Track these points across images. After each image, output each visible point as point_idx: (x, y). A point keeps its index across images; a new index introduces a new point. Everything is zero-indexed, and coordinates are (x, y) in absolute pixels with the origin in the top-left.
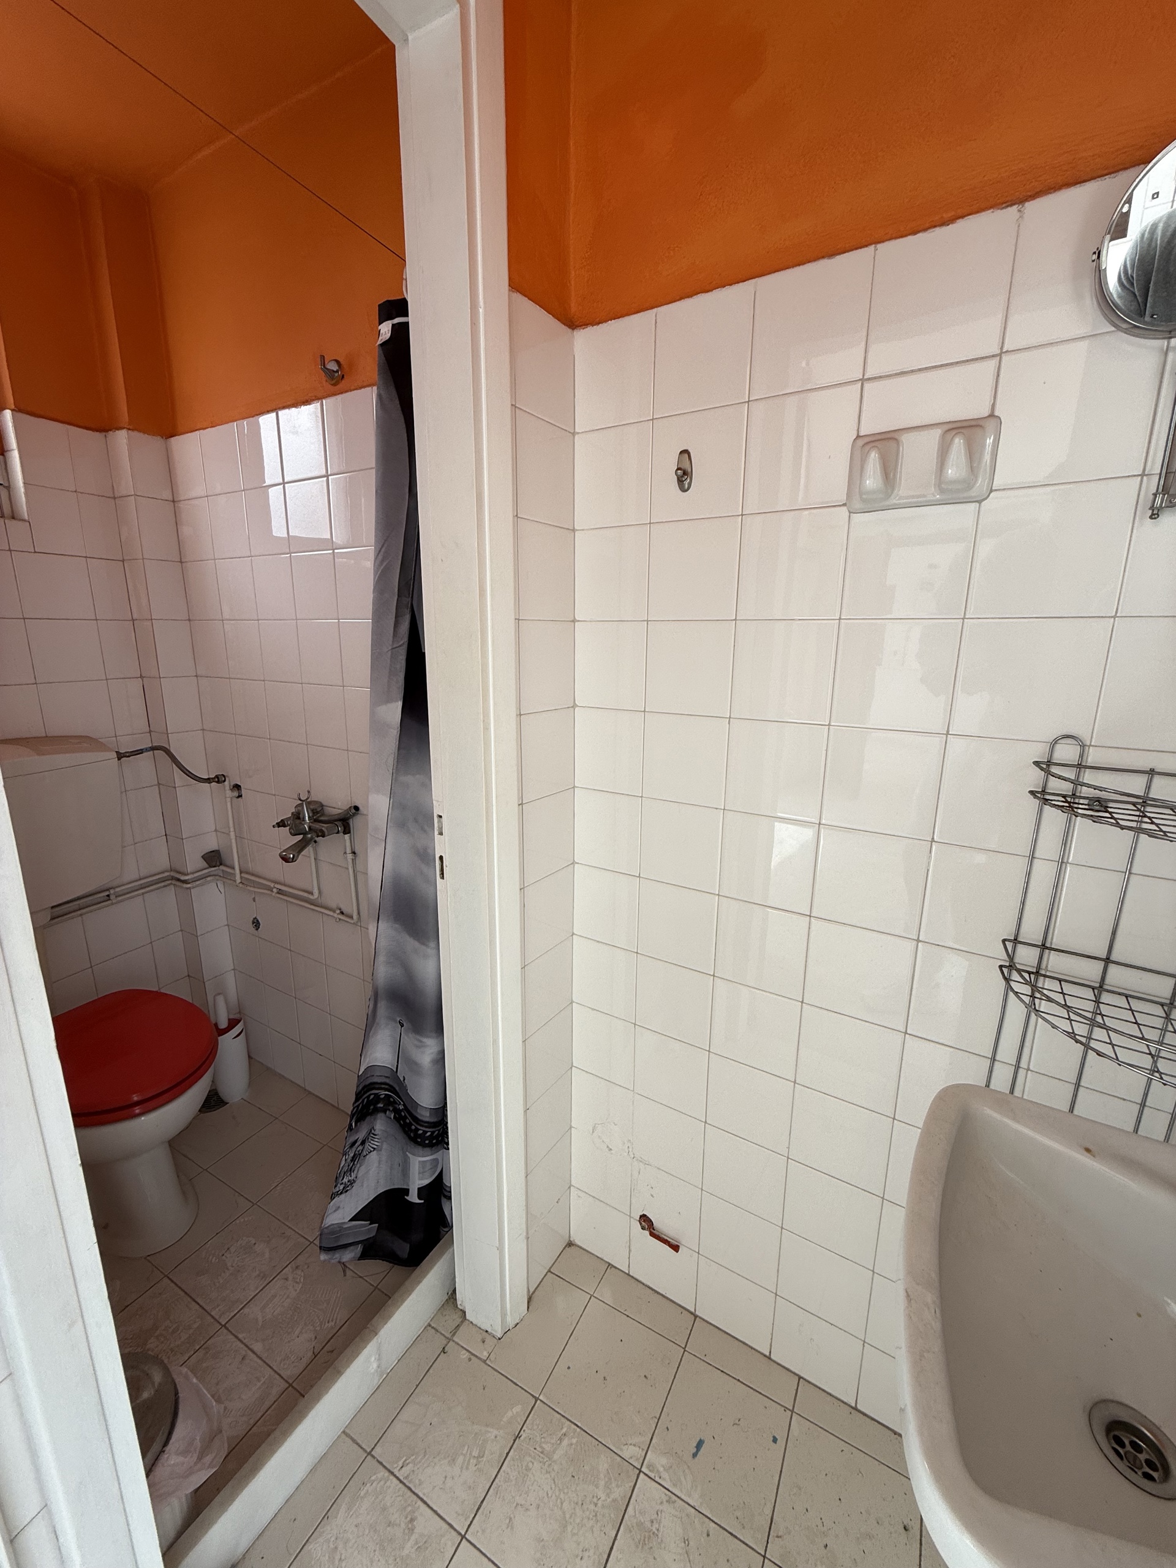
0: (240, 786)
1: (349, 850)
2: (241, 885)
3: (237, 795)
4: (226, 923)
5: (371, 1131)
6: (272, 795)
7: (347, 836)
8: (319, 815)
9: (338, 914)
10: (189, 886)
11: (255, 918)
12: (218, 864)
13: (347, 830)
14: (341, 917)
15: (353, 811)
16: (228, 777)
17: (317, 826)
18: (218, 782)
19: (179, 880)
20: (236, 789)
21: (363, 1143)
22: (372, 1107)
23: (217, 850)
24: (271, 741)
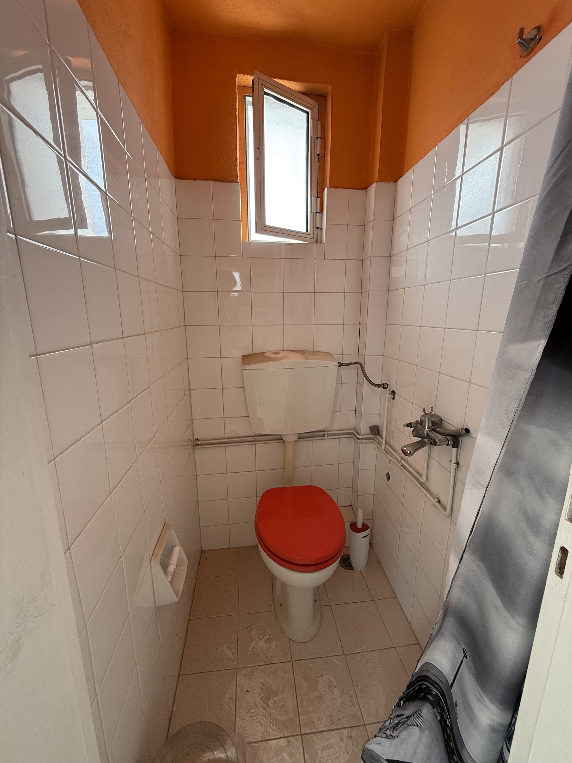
0: (395, 392)
1: (454, 461)
2: (384, 451)
3: (393, 398)
4: (375, 468)
5: (417, 711)
6: (411, 402)
7: (454, 450)
8: (436, 426)
9: (436, 502)
10: (359, 441)
11: (388, 473)
12: (376, 434)
13: (456, 445)
14: (437, 504)
15: (464, 432)
16: (389, 385)
17: (433, 434)
18: (383, 388)
19: (356, 436)
20: (392, 393)
21: (408, 717)
22: (422, 694)
23: (377, 426)
24: (417, 367)
